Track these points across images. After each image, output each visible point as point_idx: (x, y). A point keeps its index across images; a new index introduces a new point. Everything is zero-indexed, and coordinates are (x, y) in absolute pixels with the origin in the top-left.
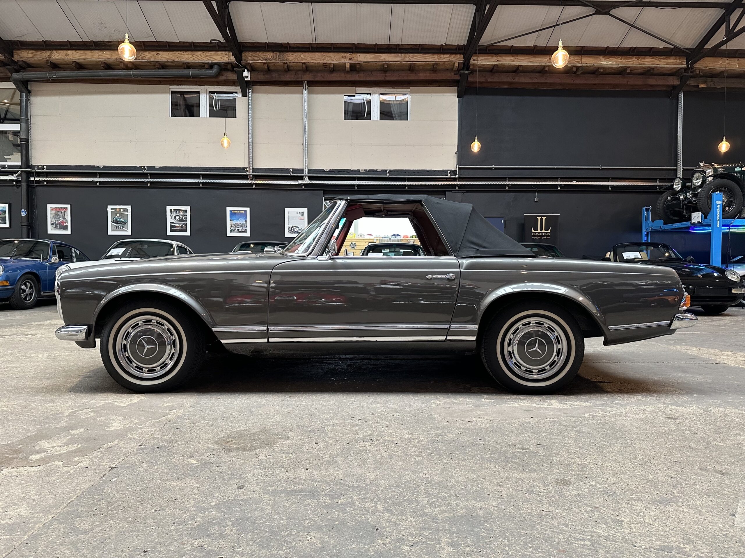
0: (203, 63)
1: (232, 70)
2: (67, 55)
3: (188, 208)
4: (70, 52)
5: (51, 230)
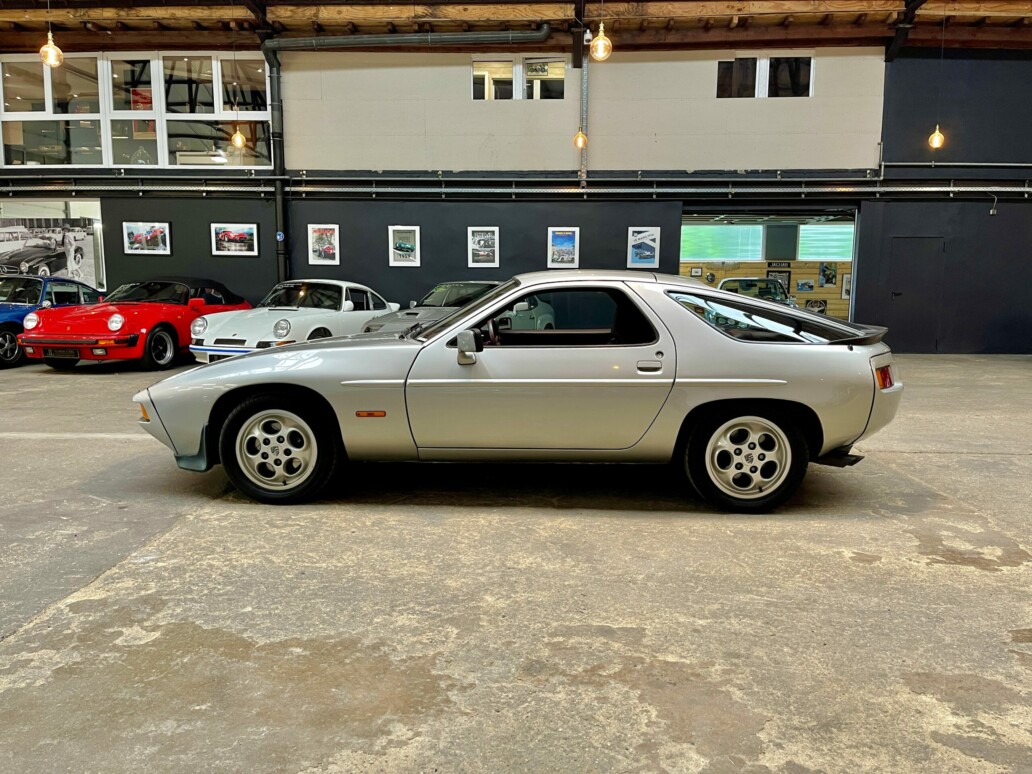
0: (529, 21)
1: (568, 31)
2: (339, 12)
3: (496, 229)
4: (344, 9)
5: (313, 260)
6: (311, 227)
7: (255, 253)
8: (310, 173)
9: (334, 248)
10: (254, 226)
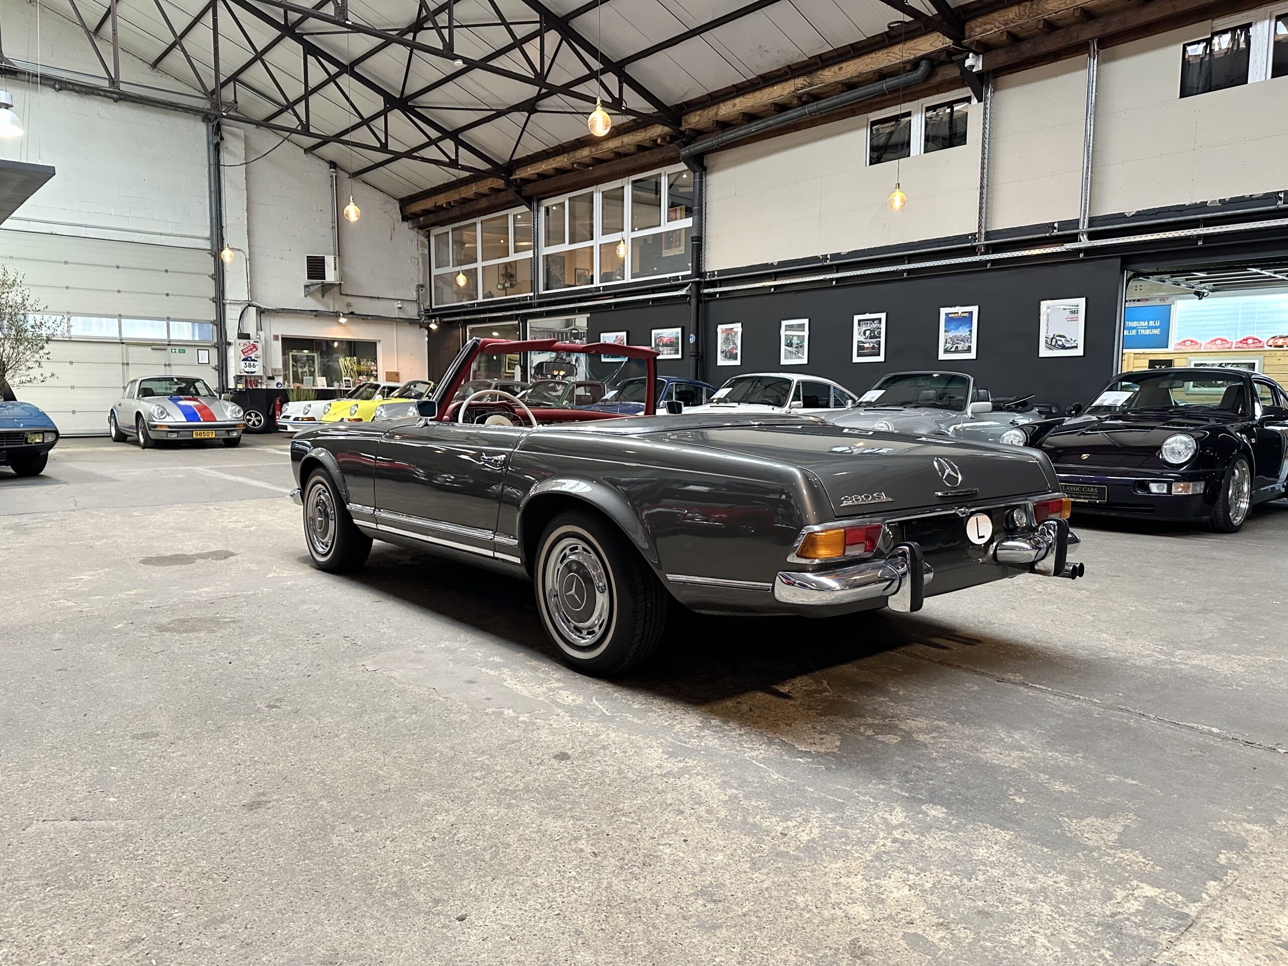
0: (903, 63)
1: (948, 62)
2: (734, 106)
3: (883, 316)
4: (737, 101)
5: (721, 362)
6: (720, 327)
7: (679, 356)
8: (721, 272)
9: (736, 349)
10: (679, 330)
